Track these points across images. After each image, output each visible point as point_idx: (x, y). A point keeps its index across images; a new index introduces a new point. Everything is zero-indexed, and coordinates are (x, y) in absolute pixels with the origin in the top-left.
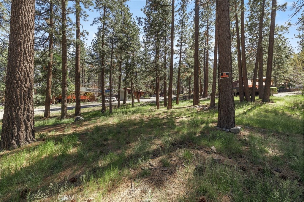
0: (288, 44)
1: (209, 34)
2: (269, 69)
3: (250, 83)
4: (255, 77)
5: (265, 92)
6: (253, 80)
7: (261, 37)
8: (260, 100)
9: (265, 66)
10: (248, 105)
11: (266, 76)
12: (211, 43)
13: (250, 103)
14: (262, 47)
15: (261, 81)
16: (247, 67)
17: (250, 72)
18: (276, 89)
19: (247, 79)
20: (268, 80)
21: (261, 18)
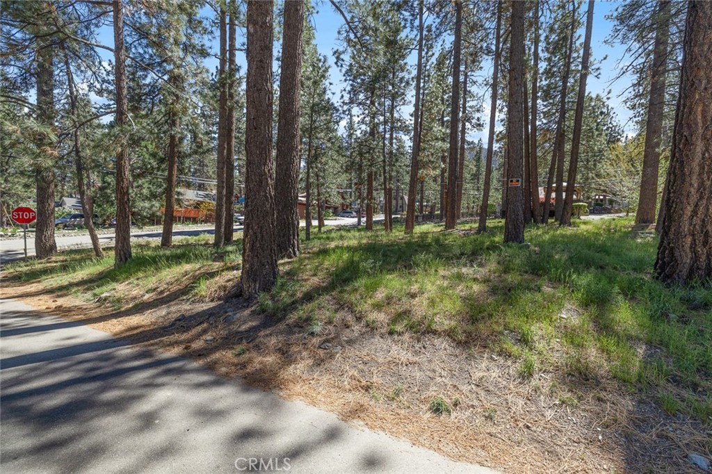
0: (613, 119)
1: (468, 89)
2: (573, 171)
3: (542, 194)
4: (550, 182)
5: (564, 208)
6: (547, 188)
7: (563, 112)
8: (556, 223)
9: (567, 165)
10: (538, 229)
11: (568, 182)
12: (470, 107)
13: (540, 225)
14: (564, 131)
15: (559, 190)
16: (538, 163)
17: (543, 171)
18: (585, 206)
19: (537, 187)
20: (570, 190)
21: (565, 79)
